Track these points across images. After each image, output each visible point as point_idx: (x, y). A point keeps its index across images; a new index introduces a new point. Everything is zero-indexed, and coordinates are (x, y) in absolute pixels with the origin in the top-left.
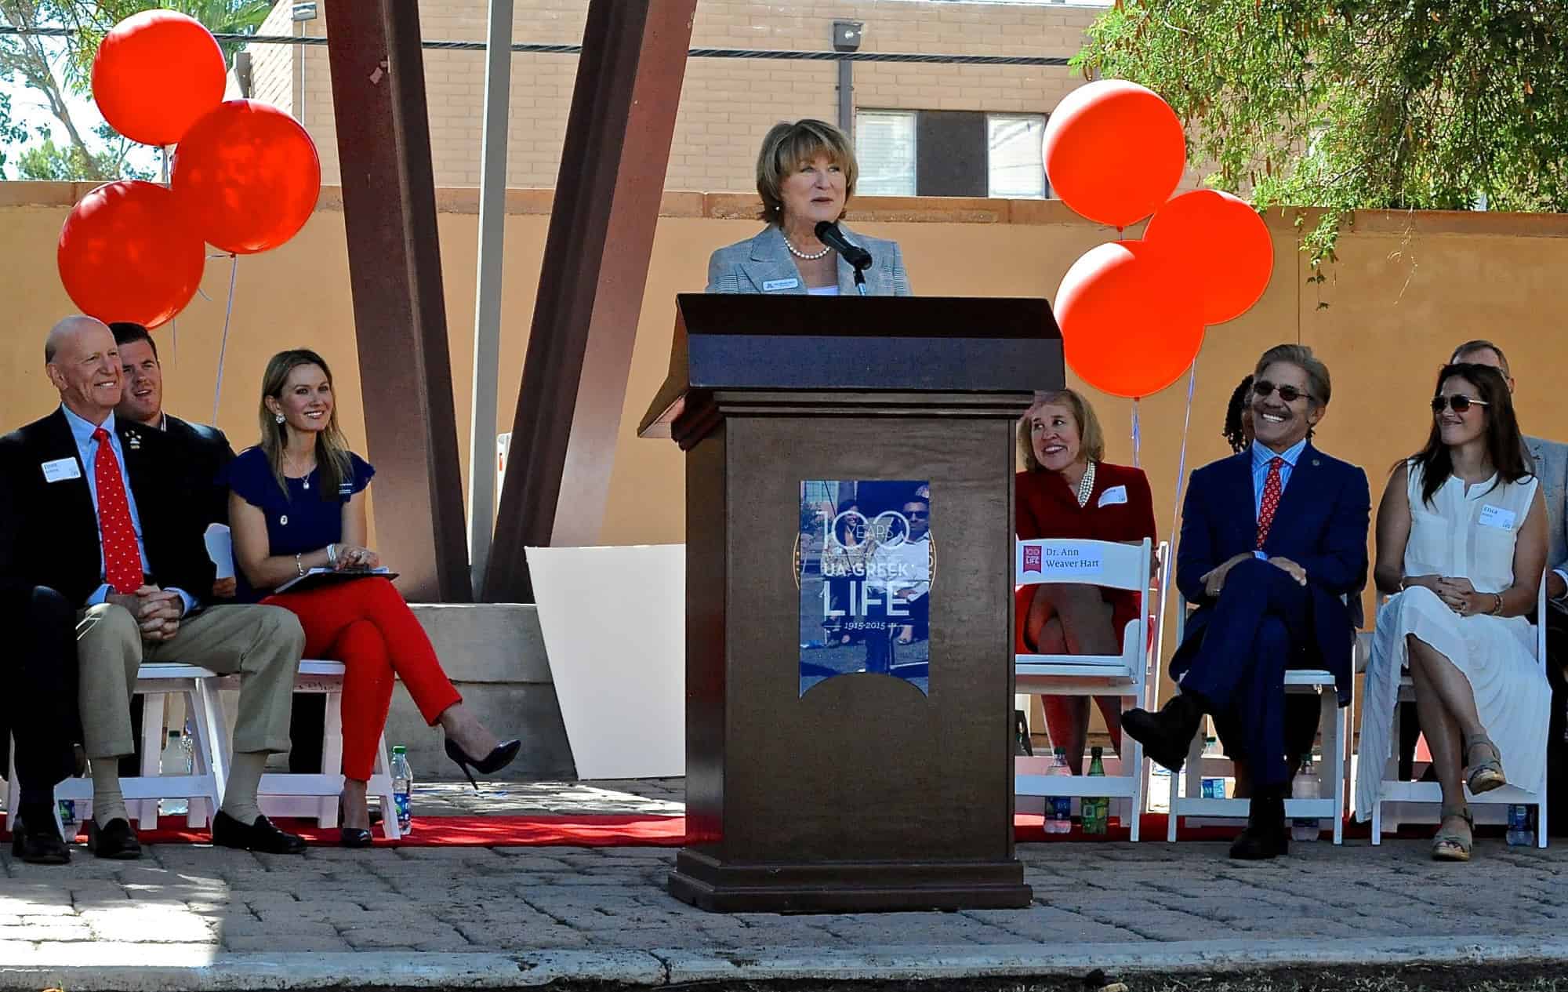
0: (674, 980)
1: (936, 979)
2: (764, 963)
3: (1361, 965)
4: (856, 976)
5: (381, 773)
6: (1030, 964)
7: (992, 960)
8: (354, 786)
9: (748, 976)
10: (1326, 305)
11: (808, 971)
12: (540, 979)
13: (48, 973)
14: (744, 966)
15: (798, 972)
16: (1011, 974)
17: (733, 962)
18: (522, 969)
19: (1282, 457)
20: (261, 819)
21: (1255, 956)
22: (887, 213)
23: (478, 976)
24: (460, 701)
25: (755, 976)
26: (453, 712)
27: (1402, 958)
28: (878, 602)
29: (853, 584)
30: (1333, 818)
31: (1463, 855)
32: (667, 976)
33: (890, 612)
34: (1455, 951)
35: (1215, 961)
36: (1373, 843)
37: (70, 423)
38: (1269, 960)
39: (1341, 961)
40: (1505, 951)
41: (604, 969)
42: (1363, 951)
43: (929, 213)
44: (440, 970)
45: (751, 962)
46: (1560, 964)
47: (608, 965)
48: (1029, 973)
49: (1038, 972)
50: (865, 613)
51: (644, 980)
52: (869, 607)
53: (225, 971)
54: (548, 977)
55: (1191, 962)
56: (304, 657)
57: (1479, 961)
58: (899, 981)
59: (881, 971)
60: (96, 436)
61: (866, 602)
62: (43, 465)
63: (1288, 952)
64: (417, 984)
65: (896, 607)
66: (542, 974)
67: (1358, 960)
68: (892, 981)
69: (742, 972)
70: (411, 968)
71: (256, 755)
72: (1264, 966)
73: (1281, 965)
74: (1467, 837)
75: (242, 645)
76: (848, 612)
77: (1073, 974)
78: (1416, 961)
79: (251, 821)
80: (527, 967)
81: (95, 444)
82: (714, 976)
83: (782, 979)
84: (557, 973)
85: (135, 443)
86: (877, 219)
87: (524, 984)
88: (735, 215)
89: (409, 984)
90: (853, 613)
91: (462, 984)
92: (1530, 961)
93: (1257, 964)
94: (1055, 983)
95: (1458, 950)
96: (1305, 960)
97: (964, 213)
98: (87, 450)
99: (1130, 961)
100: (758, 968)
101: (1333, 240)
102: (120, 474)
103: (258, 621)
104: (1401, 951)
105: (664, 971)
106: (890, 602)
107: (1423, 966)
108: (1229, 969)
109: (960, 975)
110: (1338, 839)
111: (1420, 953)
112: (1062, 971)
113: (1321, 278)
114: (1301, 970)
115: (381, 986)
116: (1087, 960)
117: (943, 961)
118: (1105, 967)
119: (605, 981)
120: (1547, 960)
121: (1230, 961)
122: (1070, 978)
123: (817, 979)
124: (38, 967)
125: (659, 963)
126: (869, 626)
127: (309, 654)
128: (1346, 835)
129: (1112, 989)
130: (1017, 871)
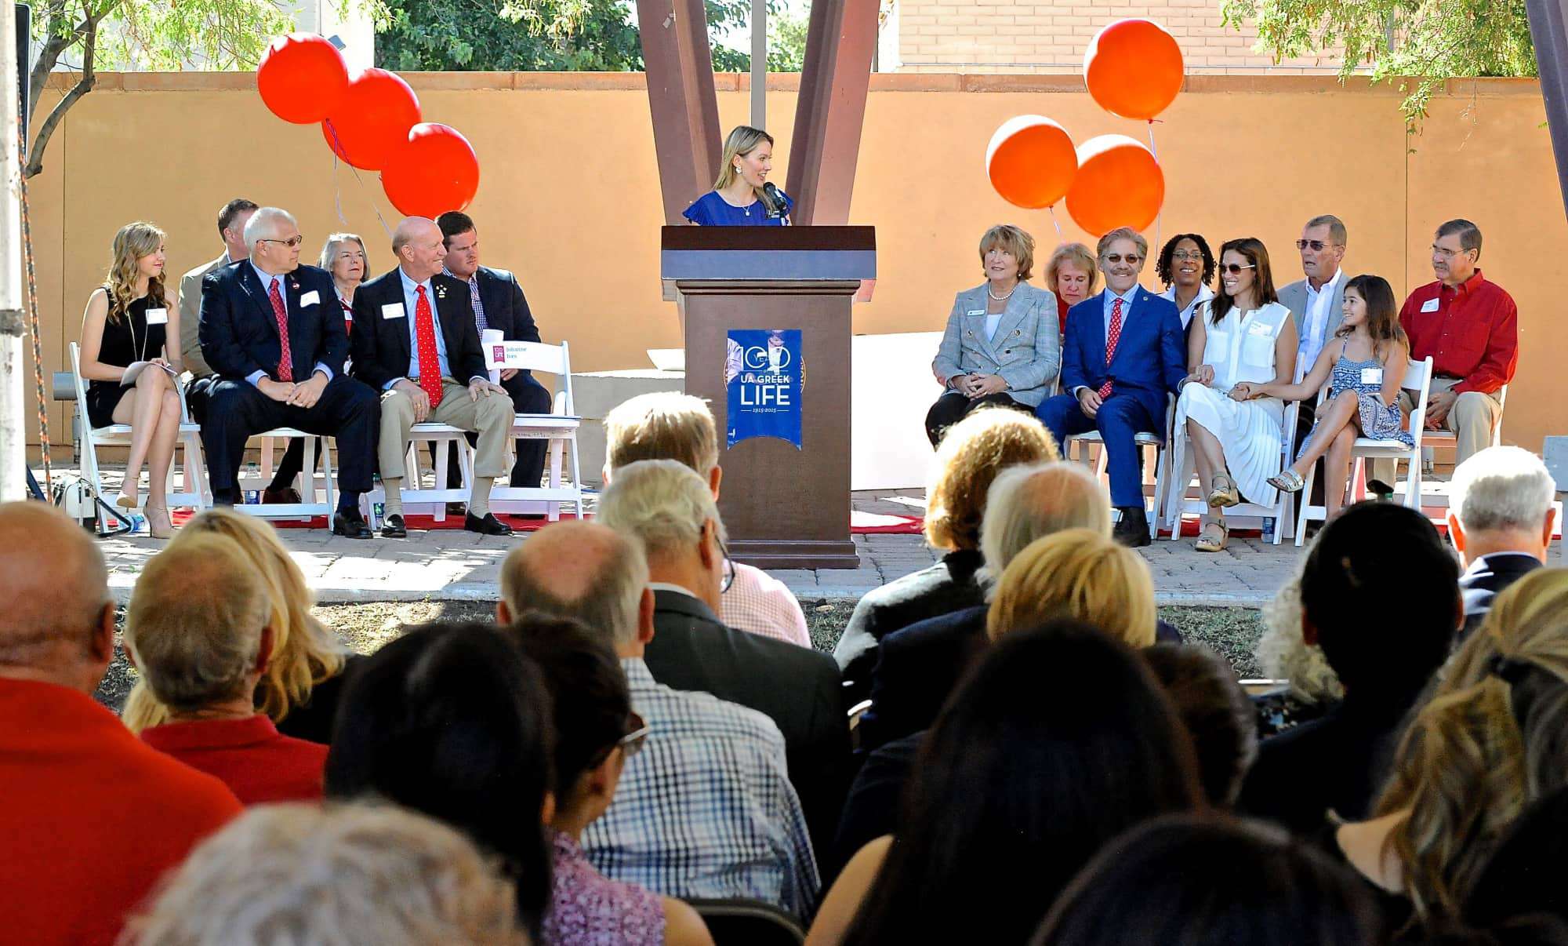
19: (1121, 298)
20: (489, 515)
28: (772, 397)
29: (758, 388)
31: (1213, 548)
33: (779, 403)
37: (402, 279)
50: (764, 403)
52: (767, 400)
60: (418, 290)
61: (765, 397)
62: (383, 306)
65: (782, 400)
71: (485, 480)
76: (755, 402)
79: (482, 516)
81: (417, 295)
85: (442, 292)
88: (984, 89)
90: (758, 403)
98: (411, 298)
106: (779, 397)
126: (767, 410)
129: (823, 608)
130: (851, 549)
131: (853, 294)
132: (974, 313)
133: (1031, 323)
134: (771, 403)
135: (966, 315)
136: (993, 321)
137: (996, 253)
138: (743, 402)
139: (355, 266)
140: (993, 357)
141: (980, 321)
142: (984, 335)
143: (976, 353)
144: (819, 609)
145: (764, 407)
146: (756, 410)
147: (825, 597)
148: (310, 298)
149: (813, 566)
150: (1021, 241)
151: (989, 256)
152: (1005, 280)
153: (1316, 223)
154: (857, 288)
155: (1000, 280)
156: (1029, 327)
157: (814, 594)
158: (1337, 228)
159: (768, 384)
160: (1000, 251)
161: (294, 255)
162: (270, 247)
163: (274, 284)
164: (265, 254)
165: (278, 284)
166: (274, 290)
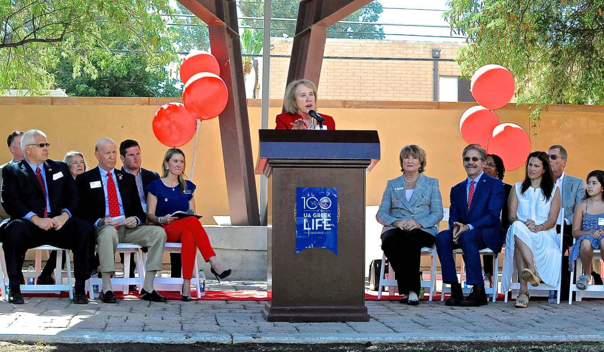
0: (234, 343)
1: (318, 344)
2: (263, 338)
3: (457, 342)
4: (292, 342)
5: (196, 278)
6: (348, 339)
7: (336, 338)
8: (187, 281)
9: (258, 342)
10: (537, 134)
11: (277, 341)
12: (192, 341)
13: (40, 337)
14: (256, 339)
15: (274, 341)
16: (342, 342)
17: (253, 338)
18: (186, 338)
19: (474, 180)
20: (154, 291)
21: (422, 338)
22: (400, 106)
23: (173, 340)
24: (215, 255)
25: (260, 342)
26: (212, 258)
27: (471, 339)
28: (321, 225)
29: (313, 220)
30: (493, 294)
31: (524, 306)
32: (232, 342)
33: (325, 229)
34: (488, 338)
35: (409, 339)
36: (505, 302)
37: (100, 170)
38: (426, 339)
39: (450, 340)
40: (505, 338)
41: (212, 339)
42: (458, 337)
43: (413, 106)
44: (161, 338)
45: (259, 337)
46: (523, 342)
47: (213, 338)
48: (348, 342)
49: (351, 342)
50: (317, 229)
51: (225, 343)
52: (318, 227)
53: (94, 338)
54: (194, 341)
55: (401, 340)
56: (167, 242)
57: (497, 341)
58: (306, 344)
59: (301, 341)
60: (108, 175)
61: (317, 225)
62: (90, 183)
63: (433, 337)
64: (153, 342)
66: (192, 340)
67: (456, 340)
68: (303, 344)
69: (256, 341)
70: (152, 338)
71: (152, 272)
72: (425, 341)
73: (431, 341)
74: (526, 300)
75: (147, 238)
76: (312, 229)
77: (362, 343)
78: (475, 340)
79: (150, 292)
80: (188, 338)
81: (108, 177)
82: (247, 342)
83: (269, 343)
84: (197, 340)
85: (121, 178)
86: (397, 108)
87: (187, 343)
88: (353, 107)
89: (151, 342)
90: (313, 229)
91: (168, 343)
92: (513, 341)
93: (423, 341)
94: (355, 345)
95: (490, 337)
96: (439, 339)
97: (425, 106)
98: (105, 179)
99: (381, 339)
100: (261, 339)
101: (539, 114)
102: (115, 185)
103: (151, 230)
104: (471, 337)
105: (231, 340)
106: (325, 226)
107: (477, 342)
108: (414, 342)
109: (326, 343)
110: (494, 301)
111: (477, 338)
112: (359, 342)
113: (535, 126)
114: (437, 343)
115: (142, 343)
116: (367, 338)
117: (321, 338)
118: (373, 341)
119: (212, 343)
120: (519, 341)
121: (414, 339)
122: (361, 344)
123: (279, 343)
124: (37, 335)
125: (230, 337)
126: (318, 233)
127: (168, 241)
128: (497, 299)
129: (371, 348)
130: (366, 310)
131: (366, 167)
132: (398, 189)
133: (428, 192)
134: (321, 229)
135: (394, 190)
136: (409, 193)
137: (409, 158)
138: (305, 228)
139: (80, 168)
140: (411, 210)
141: (403, 193)
142: (405, 199)
143: (401, 209)
144: (368, 348)
145: (317, 231)
146: (312, 233)
147: (369, 340)
148: (58, 176)
149: (344, 320)
150: (421, 152)
151: (406, 160)
152: (415, 171)
153: (553, 148)
154: (369, 164)
155: (411, 171)
156: (428, 195)
157: (363, 339)
158: (563, 150)
159: (319, 218)
160: (411, 157)
161: (45, 153)
162: (31, 149)
163: (38, 170)
164: (29, 153)
165: (40, 170)
166: (38, 173)
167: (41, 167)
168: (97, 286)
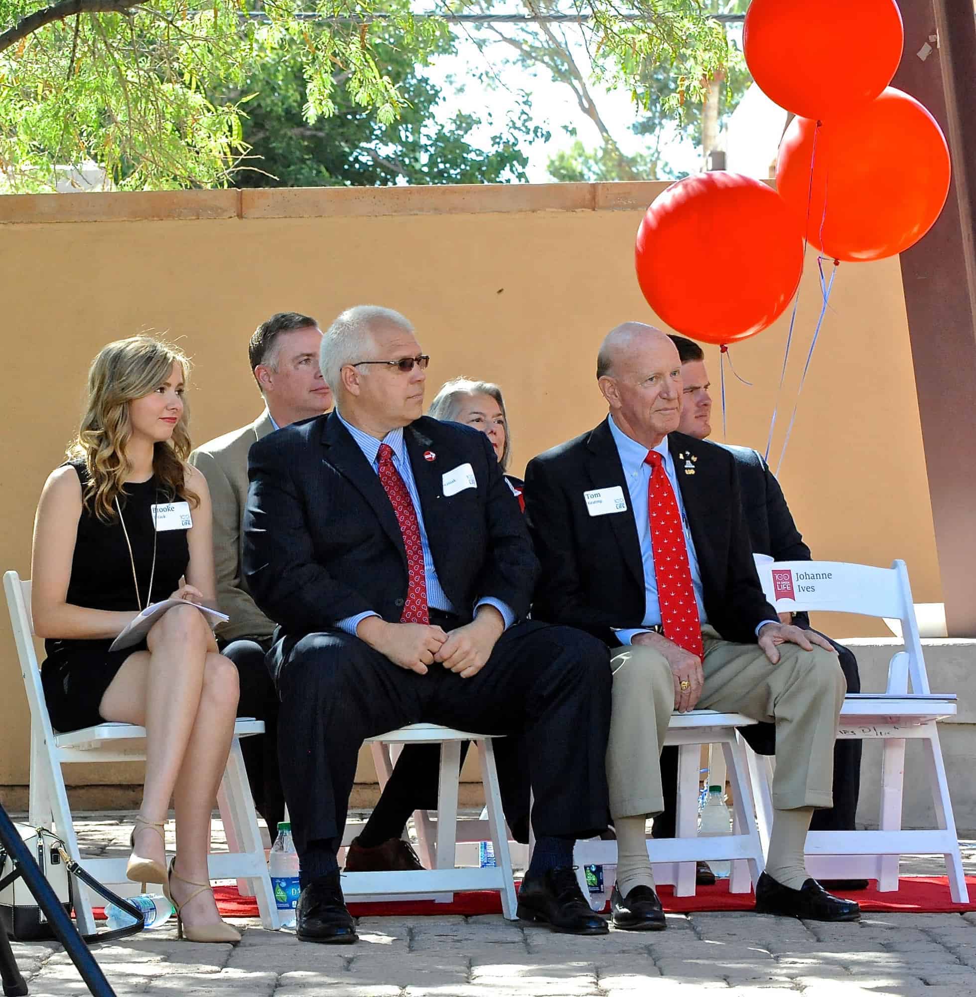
20: (809, 882)
37: (617, 441)
60: (648, 461)
62: (586, 495)
71: (797, 812)
79: (798, 885)
81: (648, 470)
85: (689, 466)
98: (637, 479)
139: (493, 439)
148: (460, 480)
161: (414, 390)
162: (364, 378)
163: (385, 454)
164: (357, 392)
165: (392, 453)
166: (385, 465)
167: (396, 442)
168: (599, 869)
